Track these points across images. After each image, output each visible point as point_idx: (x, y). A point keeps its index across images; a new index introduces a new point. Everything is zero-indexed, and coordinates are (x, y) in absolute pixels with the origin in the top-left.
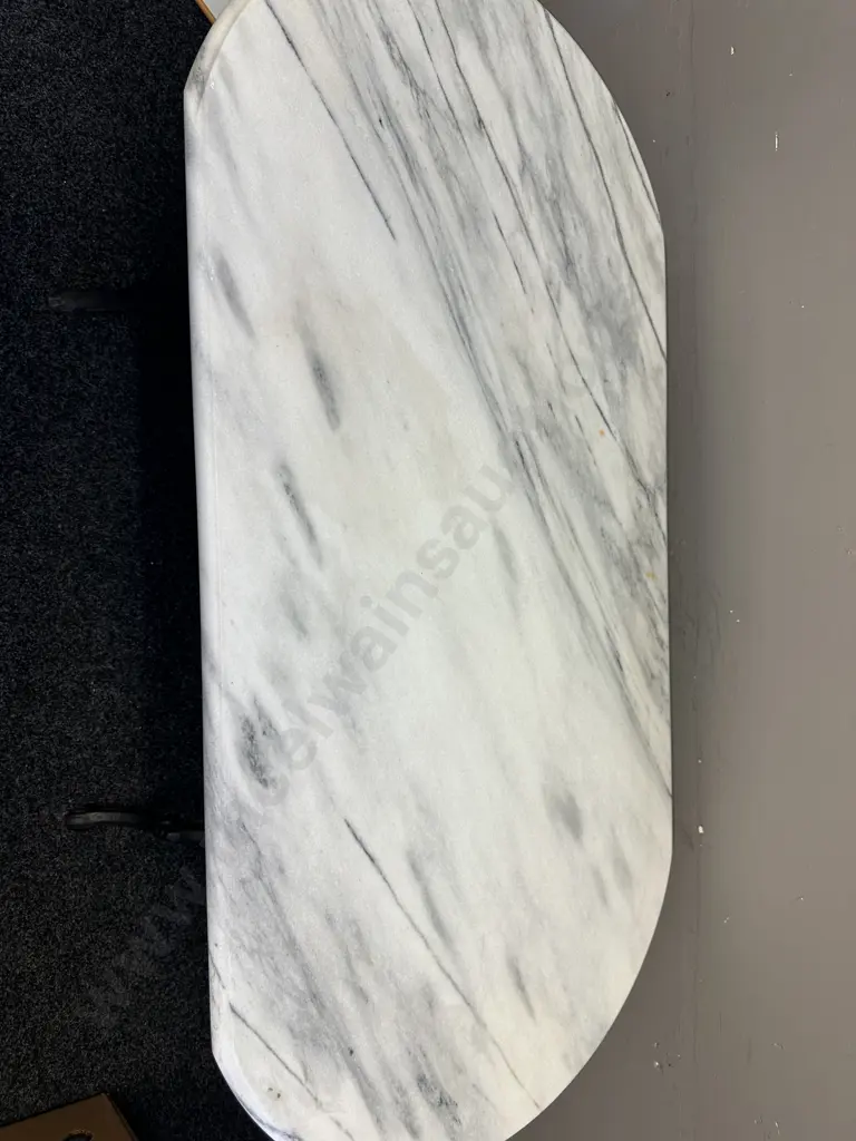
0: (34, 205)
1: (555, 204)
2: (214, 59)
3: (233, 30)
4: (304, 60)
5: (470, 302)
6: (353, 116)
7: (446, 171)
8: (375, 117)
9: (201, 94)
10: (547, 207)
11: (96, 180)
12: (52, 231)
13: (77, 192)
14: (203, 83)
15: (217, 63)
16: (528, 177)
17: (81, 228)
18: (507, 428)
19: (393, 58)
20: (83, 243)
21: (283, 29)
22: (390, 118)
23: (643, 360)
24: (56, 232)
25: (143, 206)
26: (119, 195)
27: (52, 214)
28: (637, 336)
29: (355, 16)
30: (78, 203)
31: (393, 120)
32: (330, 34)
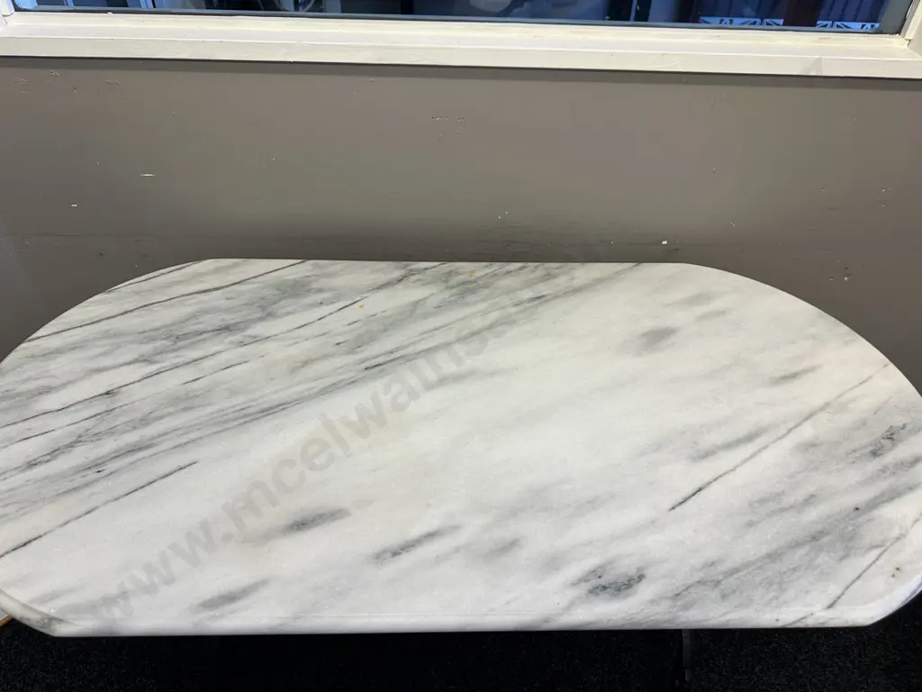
1: (179, 338)
2: (32, 609)
4: (42, 533)
5: (253, 403)
6: (94, 494)
7: (145, 421)
8: (94, 476)
9: (60, 621)
10: (180, 344)
14: (51, 619)
15: (35, 606)
16: (157, 358)
18: (353, 377)
19: (48, 461)
21: (14, 550)
22: (96, 464)
23: (307, 277)
28: (287, 281)
29: (12, 490)
31: (99, 462)
32: (22, 512)
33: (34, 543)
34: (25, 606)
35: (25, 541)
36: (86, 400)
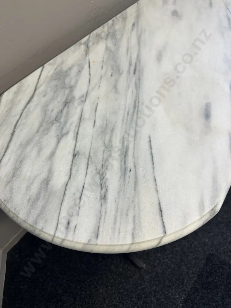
0: (131, 301)
1: (57, 119)
3: (189, 224)
4: (158, 202)
5: (127, 110)
6: (144, 176)
7: (108, 147)
8: (132, 173)
9: (216, 206)
10: (62, 120)
11: (105, 300)
12: (131, 289)
13: (114, 299)
14: (213, 209)
15: (204, 214)
16: (64, 131)
17: (121, 286)
18: (136, 79)
19: (106, 190)
20: (123, 280)
21: (162, 216)
22: (124, 171)
23: (56, 69)
24: (130, 288)
25: (95, 283)
26: (101, 291)
27: (127, 295)
28: (52, 75)
29: (117, 210)
30: (116, 295)
31: (123, 169)
32: (137, 208)
33: (161, 206)
34: (200, 219)
35: (158, 210)
36: (72, 165)
